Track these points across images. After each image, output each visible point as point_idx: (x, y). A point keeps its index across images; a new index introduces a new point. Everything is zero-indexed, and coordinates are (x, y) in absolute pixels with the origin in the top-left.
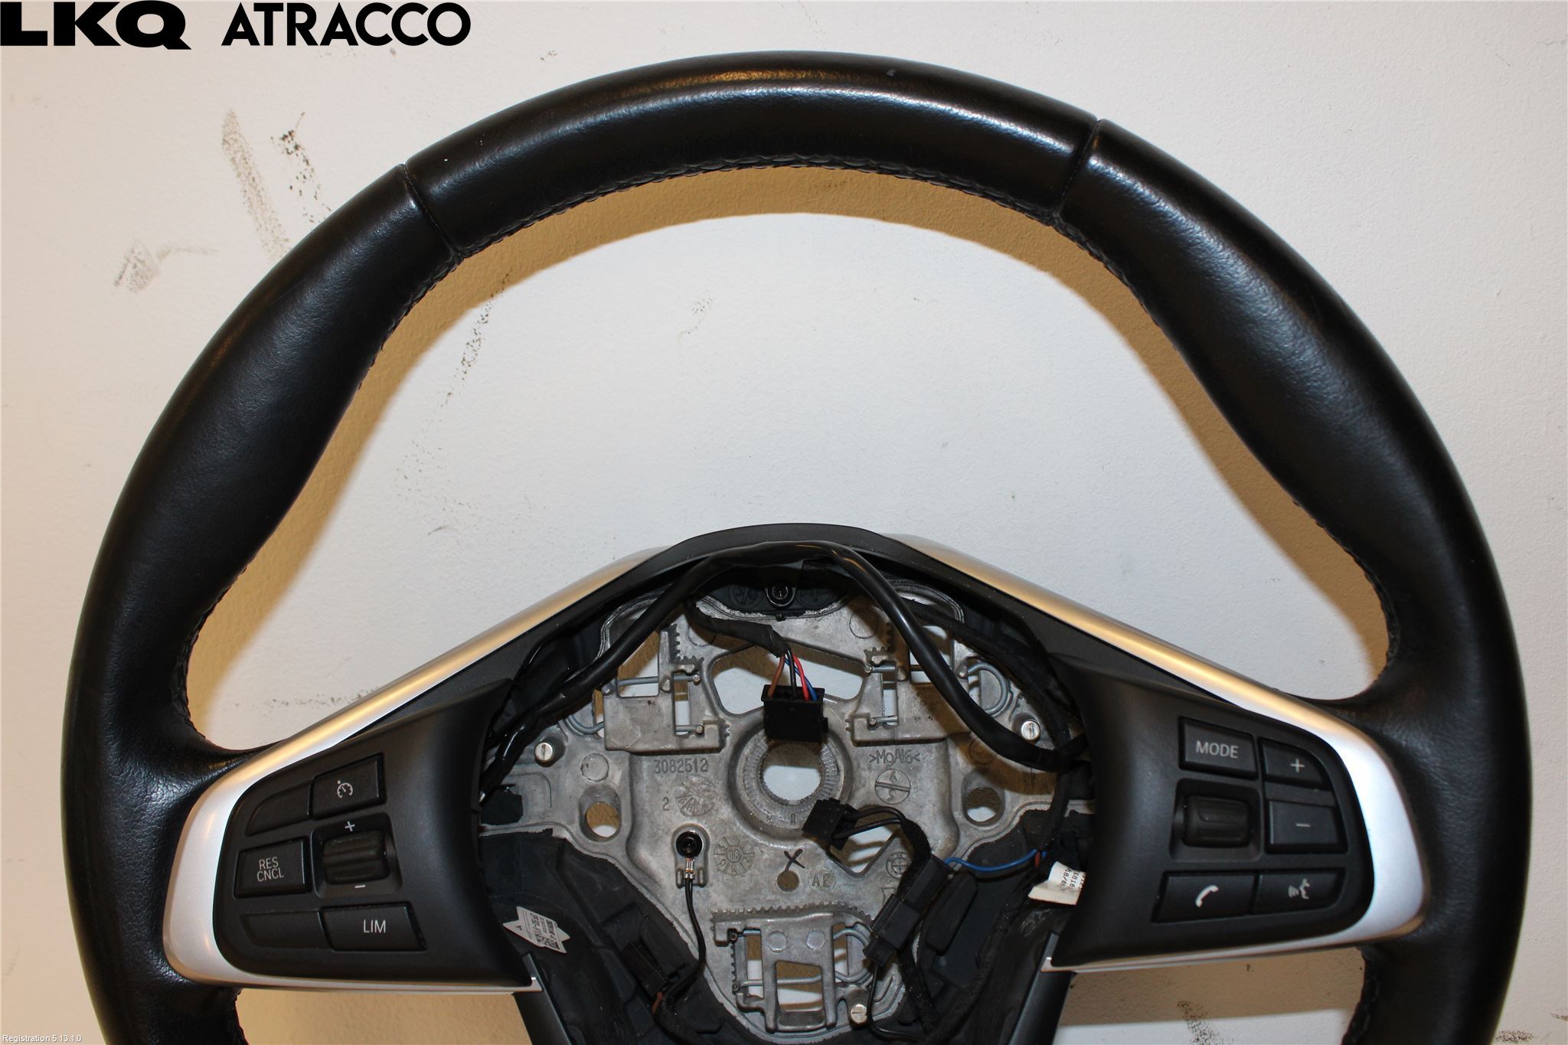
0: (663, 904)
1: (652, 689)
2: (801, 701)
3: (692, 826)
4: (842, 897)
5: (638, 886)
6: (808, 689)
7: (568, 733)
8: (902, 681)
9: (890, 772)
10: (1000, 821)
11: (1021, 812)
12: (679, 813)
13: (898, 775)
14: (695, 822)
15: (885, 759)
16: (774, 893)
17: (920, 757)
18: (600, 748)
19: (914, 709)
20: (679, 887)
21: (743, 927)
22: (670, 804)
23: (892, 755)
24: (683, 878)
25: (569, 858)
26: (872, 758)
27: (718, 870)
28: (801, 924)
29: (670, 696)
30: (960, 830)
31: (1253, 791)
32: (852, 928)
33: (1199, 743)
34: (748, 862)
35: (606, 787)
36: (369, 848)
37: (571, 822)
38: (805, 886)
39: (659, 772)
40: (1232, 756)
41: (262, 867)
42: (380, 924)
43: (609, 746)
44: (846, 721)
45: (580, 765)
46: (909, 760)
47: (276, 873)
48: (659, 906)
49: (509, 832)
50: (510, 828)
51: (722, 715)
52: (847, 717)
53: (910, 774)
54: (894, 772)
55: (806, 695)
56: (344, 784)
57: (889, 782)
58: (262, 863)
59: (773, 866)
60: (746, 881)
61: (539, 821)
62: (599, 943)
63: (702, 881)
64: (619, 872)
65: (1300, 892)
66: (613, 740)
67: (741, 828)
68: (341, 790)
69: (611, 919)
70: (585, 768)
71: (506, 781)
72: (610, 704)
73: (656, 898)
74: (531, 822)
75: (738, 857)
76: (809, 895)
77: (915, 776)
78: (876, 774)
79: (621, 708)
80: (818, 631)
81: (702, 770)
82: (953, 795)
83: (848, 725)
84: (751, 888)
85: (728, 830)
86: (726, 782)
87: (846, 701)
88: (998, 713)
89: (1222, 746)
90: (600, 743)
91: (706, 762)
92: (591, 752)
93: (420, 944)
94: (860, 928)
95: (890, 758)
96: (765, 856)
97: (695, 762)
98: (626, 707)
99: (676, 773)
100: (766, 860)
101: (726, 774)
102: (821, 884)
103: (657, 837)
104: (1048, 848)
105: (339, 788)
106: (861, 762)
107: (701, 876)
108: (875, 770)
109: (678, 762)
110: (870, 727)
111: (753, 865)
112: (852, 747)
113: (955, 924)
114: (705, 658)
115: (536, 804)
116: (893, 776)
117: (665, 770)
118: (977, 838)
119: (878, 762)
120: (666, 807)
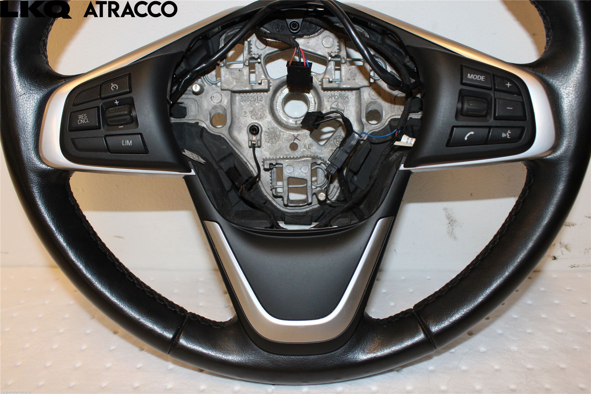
0: (243, 155)
1: (240, 66)
3: (256, 123)
4: (316, 153)
5: (233, 147)
6: (306, 63)
7: (205, 83)
8: (344, 63)
9: (336, 103)
10: (381, 123)
11: (389, 120)
12: (250, 118)
13: (339, 104)
14: (257, 121)
15: (335, 98)
16: (288, 151)
17: (349, 97)
18: (219, 89)
19: (347, 75)
20: (250, 147)
21: (276, 163)
22: (247, 114)
23: (338, 96)
24: (252, 144)
25: (205, 134)
26: (329, 97)
27: (266, 141)
28: (299, 162)
29: (248, 67)
30: (364, 126)
31: (489, 94)
32: (319, 165)
33: (469, 75)
34: (278, 138)
35: (221, 106)
36: (125, 111)
37: (207, 120)
38: (301, 149)
39: (242, 101)
40: (482, 80)
41: (80, 118)
42: (129, 142)
43: (223, 88)
45: (210, 97)
46: (344, 98)
47: (86, 120)
48: (241, 156)
49: (181, 121)
50: (182, 120)
51: (269, 78)
52: (320, 80)
53: (345, 104)
54: (338, 103)
56: (114, 85)
57: (336, 107)
58: (80, 116)
59: (287, 140)
60: (277, 146)
61: (193, 118)
62: (217, 168)
63: (259, 145)
64: (226, 140)
65: (507, 135)
67: (275, 125)
68: (113, 87)
69: (222, 160)
70: (212, 98)
71: (180, 101)
72: (224, 71)
73: (240, 152)
74: (190, 118)
75: (274, 136)
76: (302, 152)
77: (347, 105)
78: (331, 104)
79: (228, 72)
80: (309, 44)
82: (362, 112)
83: (320, 83)
84: (279, 149)
85: (270, 125)
86: (270, 106)
87: (318, 74)
89: (478, 76)
90: (219, 88)
91: (262, 97)
92: (215, 91)
93: (146, 151)
94: (323, 165)
95: (336, 97)
96: (285, 136)
97: (257, 97)
98: (230, 72)
99: (250, 101)
100: (285, 138)
101: (270, 103)
102: (307, 148)
103: (241, 128)
104: (402, 128)
105: (112, 86)
106: (325, 98)
107: (259, 143)
108: (330, 102)
109: (250, 97)
110: (330, 82)
111: (280, 140)
112: (321, 92)
113: (362, 161)
114: (262, 54)
115: (192, 111)
116: (337, 105)
117: (245, 100)
118: (371, 129)
119: (332, 99)
120: (245, 115)
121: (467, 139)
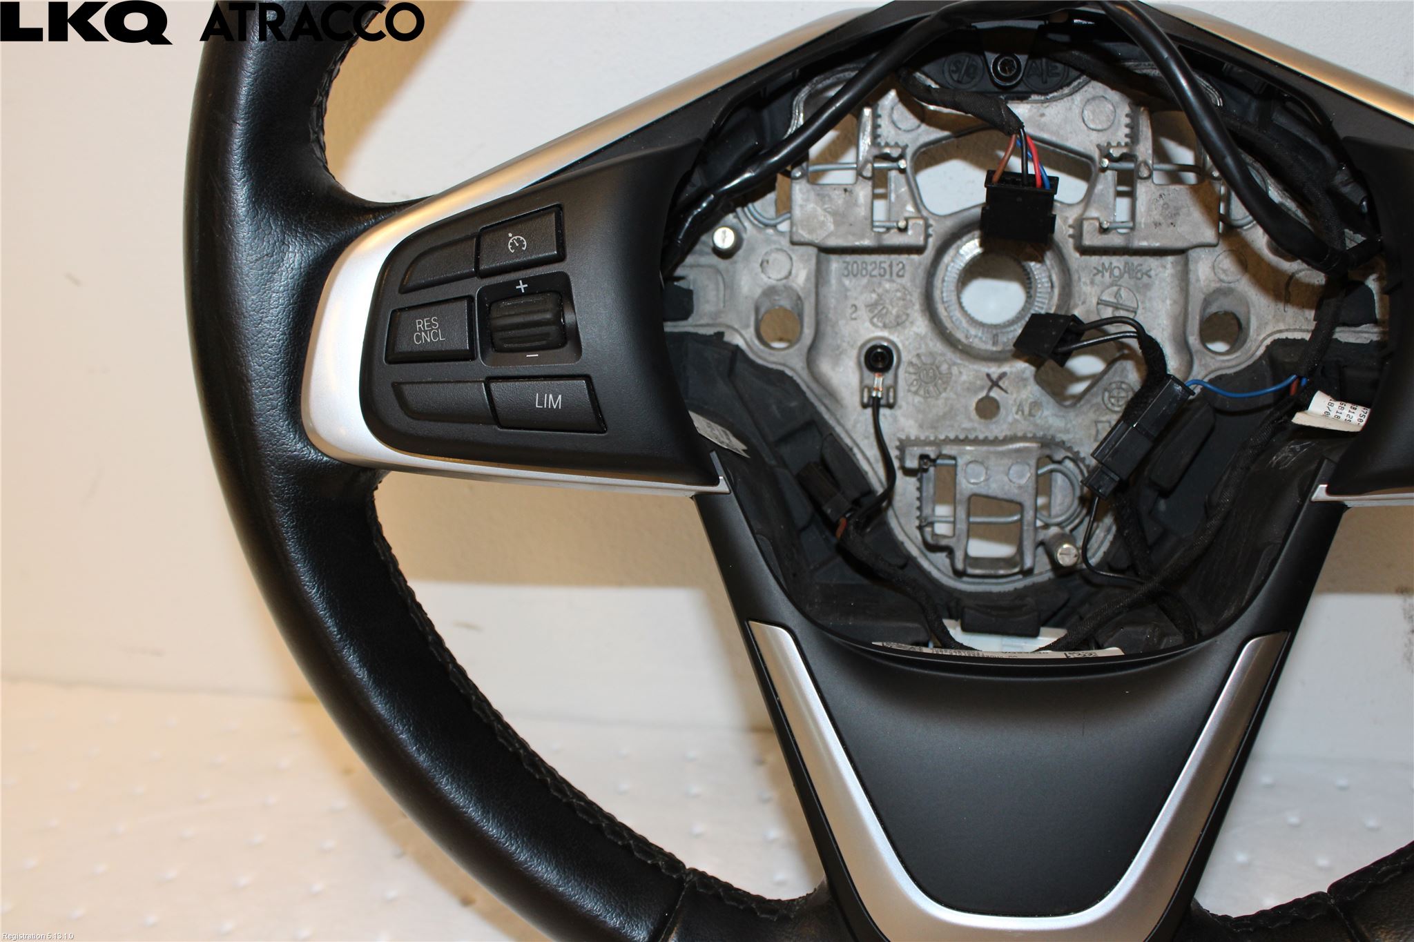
0: (843, 427)
1: (847, 177)
2: (1031, 188)
3: (883, 339)
4: (1049, 429)
5: (817, 403)
6: (1041, 176)
7: (747, 224)
8: (1145, 178)
9: (1115, 288)
10: (1242, 349)
11: (1268, 342)
12: (868, 324)
13: (1123, 293)
14: (885, 334)
15: (1111, 274)
16: (970, 420)
17: (1152, 273)
18: (785, 242)
19: (1155, 212)
20: (864, 406)
21: (937, 453)
22: (859, 313)
23: (1120, 269)
24: (870, 397)
25: (739, 366)
26: (1095, 271)
27: (909, 391)
28: (1003, 454)
29: (870, 182)
30: (1195, 358)
32: (1060, 462)
34: (944, 383)
35: (788, 288)
36: (545, 311)
37: (747, 326)
38: (1007, 415)
39: (847, 276)
41: (420, 328)
42: (555, 399)
43: (796, 239)
44: (1070, 226)
45: (760, 261)
46: (1139, 275)
47: (436, 335)
48: (838, 429)
49: (676, 330)
50: (680, 326)
51: (925, 213)
52: (1071, 221)
53: (1139, 292)
54: (1119, 290)
55: (1039, 182)
56: (516, 237)
57: (1112, 300)
58: (419, 323)
59: (971, 389)
60: (939, 406)
61: (711, 322)
62: (773, 462)
63: (891, 401)
64: (797, 386)
66: (801, 231)
67: (938, 346)
68: (512, 244)
69: (785, 439)
70: (765, 264)
71: (679, 272)
72: (801, 190)
73: (836, 418)
74: (702, 322)
75: (931, 377)
76: (1011, 424)
77: (1145, 296)
78: (1099, 292)
79: (812, 195)
80: (1043, 119)
81: (898, 276)
82: (1190, 317)
83: (1071, 231)
84: (945, 414)
85: (923, 346)
86: (924, 291)
87: (1070, 205)
88: (1250, 226)
90: (784, 237)
91: (904, 265)
92: (774, 246)
93: (599, 424)
94: (1069, 464)
95: (1116, 272)
96: (964, 378)
97: (891, 266)
98: (818, 195)
99: (868, 277)
100: (964, 382)
101: (924, 282)
102: (1026, 412)
103: (841, 350)
104: (1311, 374)
105: (511, 241)
106: (1083, 275)
107: (891, 394)
108: (1098, 286)
109: (871, 265)
110: (1103, 231)
111: (949, 388)
112: (1074, 257)
113: (1186, 460)
114: (910, 145)
115: (708, 302)
116: (1117, 295)
117: (855, 272)
118: (1213, 367)
119: (1103, 276)
120: (854, 316)
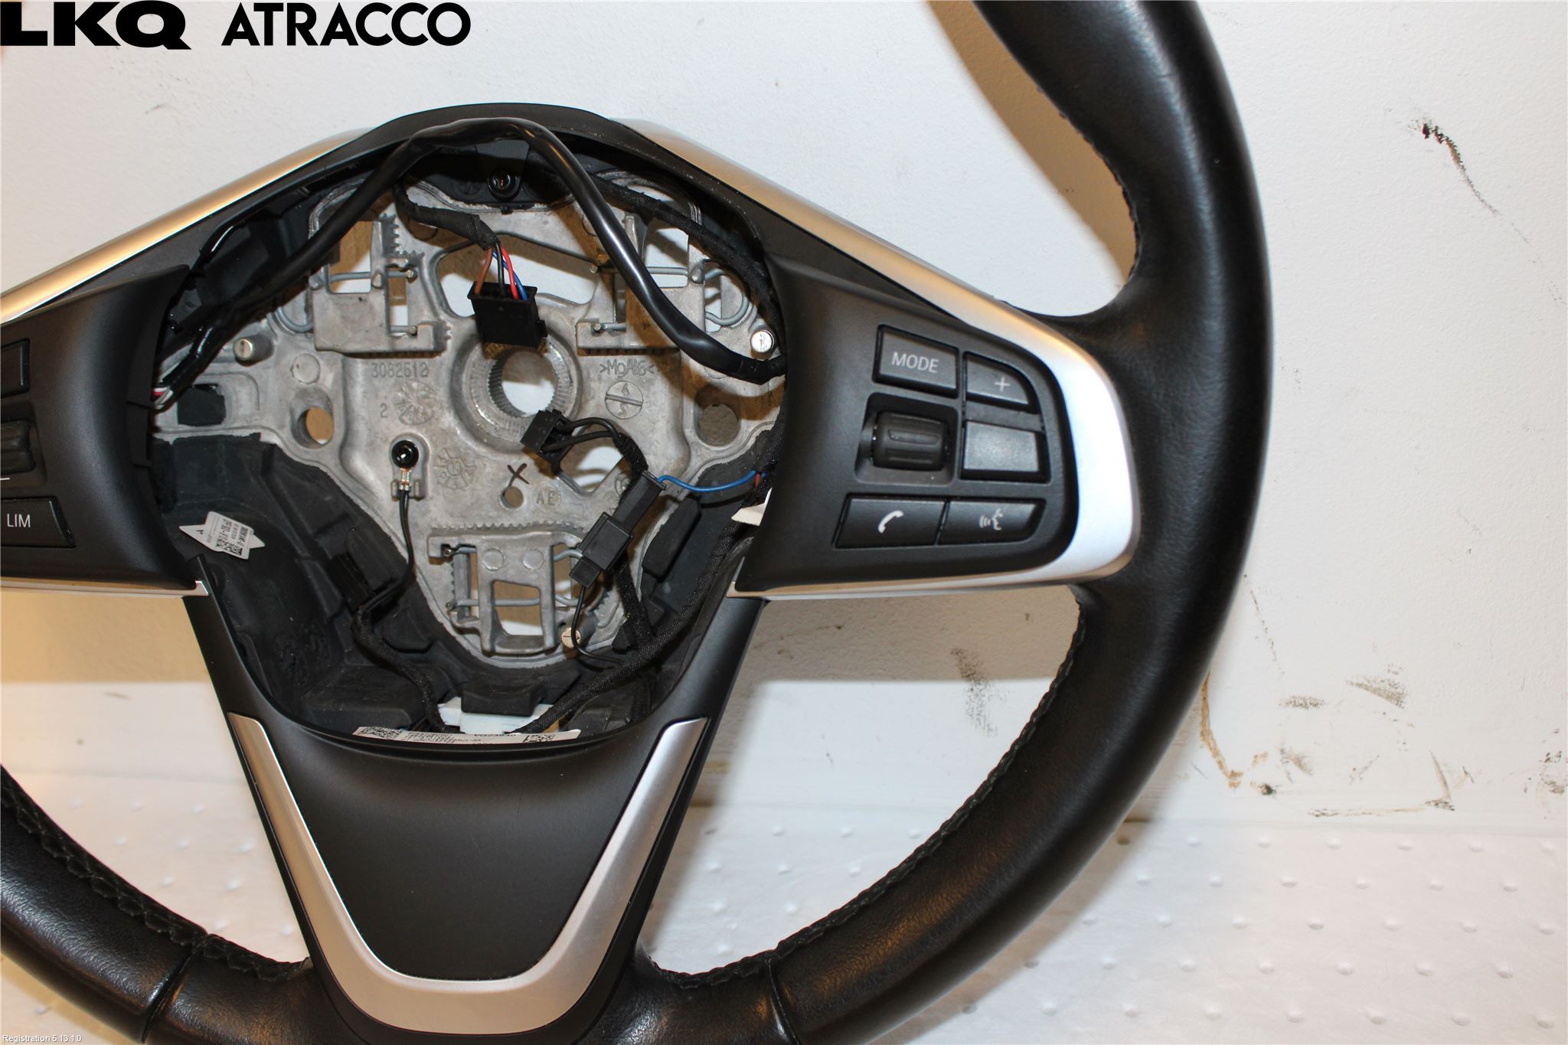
0: (381, 518)
1: (363, 286)
2: (509, 300)
3: (411, 435)
4: (565, 516)
5: (352, 496)
6: (517, 287)
7: (277, 331)
9: (622, 384)
10: (735, 441)
11: (756, 435)
12: (397, 421)
13: (630, 388)
14: (414, 431)
15: (617, 371)
16: (497, 510)
18: (314, 348)
20: (395, 498)
21: (459, 542)
22: (389, 411)
23: (624, 365)
24: (398, 490)
25: (278, 464)
26: (602, 368)
27: (438, 483)
28: (518, 542)
29: (383, 292)
30: (692, 449)
31: (952, 412)
33: (896, 354)
34: (470, 475)
35: (318, 390)
36: (12, 439)
37: (281, 427)
38: (529, 503)
39: (376, 377)
40: (930, 370)
42: (24, 519)
43: (318, 345)
44: (575, 327)
45: (290, 366)
46: (642, 371)
48: (377, 519)
49: (210, 434)
50: (211, 430)
51: (443, 317)
52: (576, 322)
53: (643, 387)
54: (626, 385)
55: (515, 293)
57: (621, 395)
59: (496, 480)
60: (467, 496)
61: (245, 424)
62: (305, 554)
63: (418, 494)
64: (332, 481)
65: (992, 522)
66: (322, 339)
67: (463, 439)
69: (323, 530)
70: (295, 370)
71: (202, 379)
72: (320, 299)
73: (373, 510)
74: (236, 425)
75: (459, 469)
76: (533, 512)
77: (649, 390)
78: (606, 387)
79: (331, 305)
80: (547, 227)
81: (423, 376)
82: (685, 412)
83: (575, 331)
84: (472, 504)
85: (449, 441)
86: (449, 389)
87: (576, 305)
88: (737, 324)
89: (922, 358)
90: (311, 343)
91: (425, 366)
92: (302, 352)
93: (68, 540)
95: (621, 369)
96: (488, 470)
97: (415, 367)
98: (336, 304)
99: (395, 377)
100: (489, 473)
101: (448, 381)
102: (546, 502)
103: (374, 446)
106: (591, 371)
107: (419, 487)
108: (605, 382)
109: (396, 366)
110: (597, 333)
111: (475, 479)
113: (674, 547)
114: (426, 254)
115: (241, 406)
116: (625, 389)
117: (383, 373)
118: (709, 458)
119: (609, 373)
120: (384, 414)
121: (885, 531)
